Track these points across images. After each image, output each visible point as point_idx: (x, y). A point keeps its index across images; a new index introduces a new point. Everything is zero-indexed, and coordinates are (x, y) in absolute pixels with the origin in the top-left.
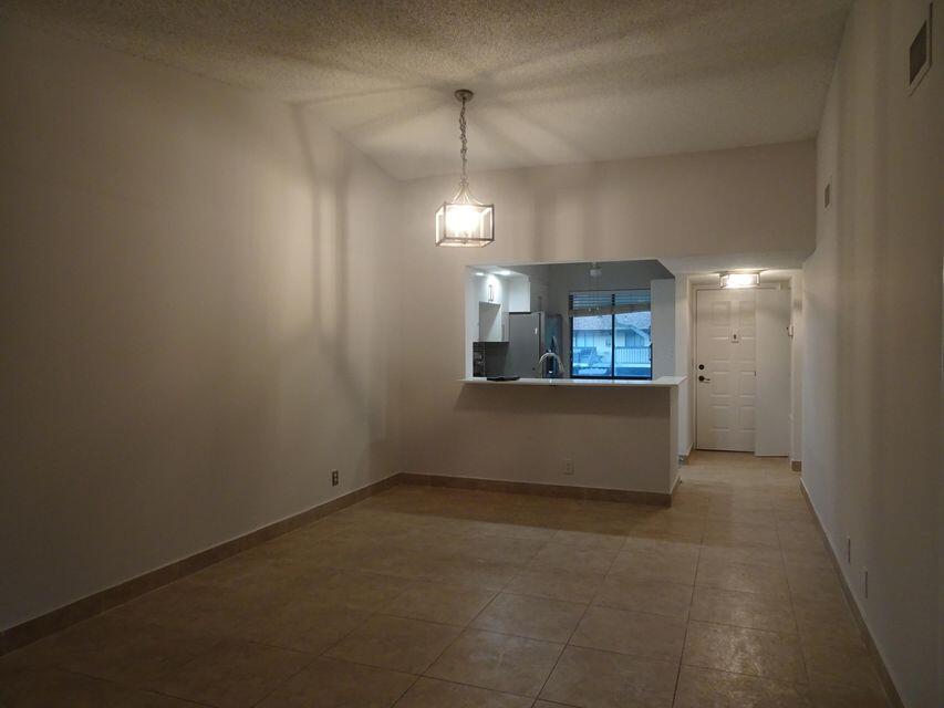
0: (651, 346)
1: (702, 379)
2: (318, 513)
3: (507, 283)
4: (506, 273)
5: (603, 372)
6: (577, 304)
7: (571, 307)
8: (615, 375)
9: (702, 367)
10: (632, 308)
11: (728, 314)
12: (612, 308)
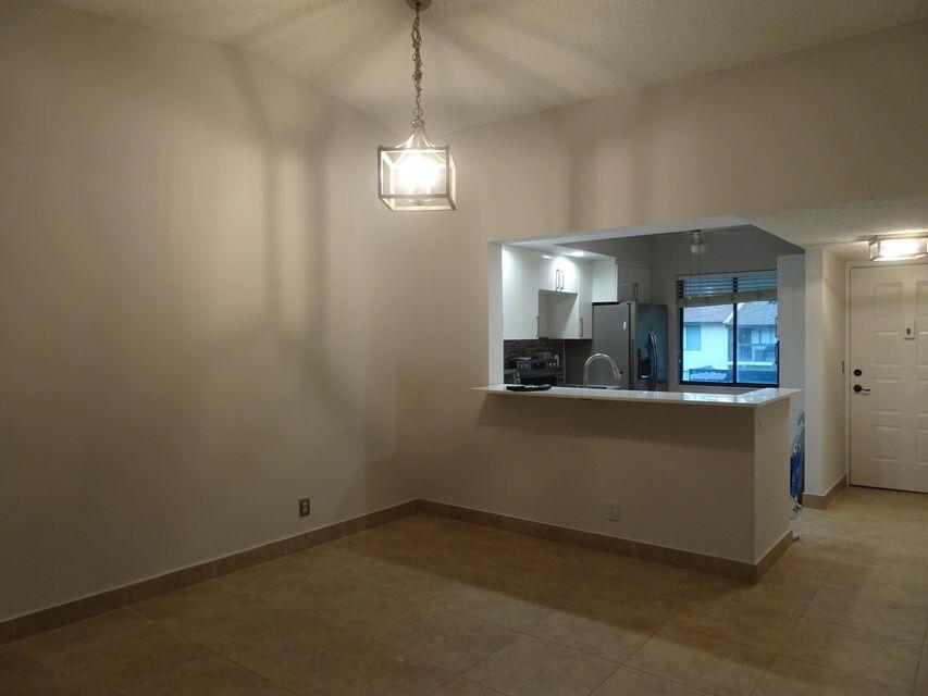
0: (778, 344)
1: (858, 389)
2: (273, 552)
3: (587, 267)
4: (580, 254)
5: (721, 377)
6: (688, 292)
7: (680, 295)
8: (738, 381)
9: (858, 373)
10: (759, 295)
11: (898, 300)
12: (733, 297)
